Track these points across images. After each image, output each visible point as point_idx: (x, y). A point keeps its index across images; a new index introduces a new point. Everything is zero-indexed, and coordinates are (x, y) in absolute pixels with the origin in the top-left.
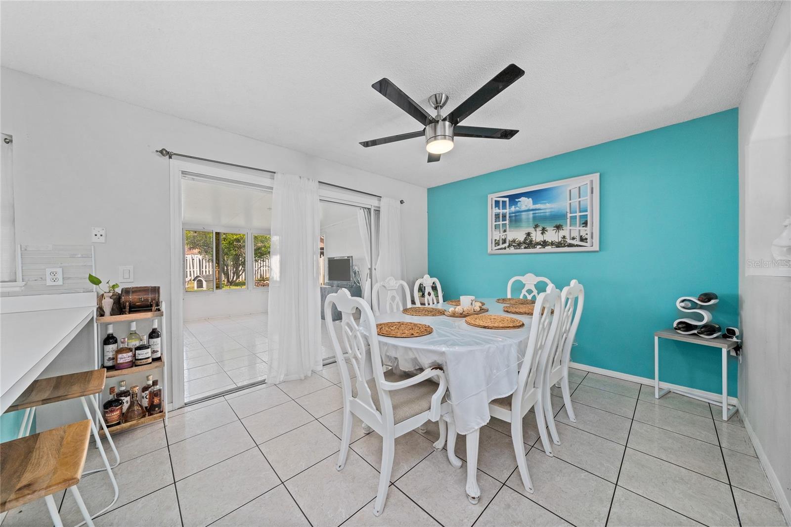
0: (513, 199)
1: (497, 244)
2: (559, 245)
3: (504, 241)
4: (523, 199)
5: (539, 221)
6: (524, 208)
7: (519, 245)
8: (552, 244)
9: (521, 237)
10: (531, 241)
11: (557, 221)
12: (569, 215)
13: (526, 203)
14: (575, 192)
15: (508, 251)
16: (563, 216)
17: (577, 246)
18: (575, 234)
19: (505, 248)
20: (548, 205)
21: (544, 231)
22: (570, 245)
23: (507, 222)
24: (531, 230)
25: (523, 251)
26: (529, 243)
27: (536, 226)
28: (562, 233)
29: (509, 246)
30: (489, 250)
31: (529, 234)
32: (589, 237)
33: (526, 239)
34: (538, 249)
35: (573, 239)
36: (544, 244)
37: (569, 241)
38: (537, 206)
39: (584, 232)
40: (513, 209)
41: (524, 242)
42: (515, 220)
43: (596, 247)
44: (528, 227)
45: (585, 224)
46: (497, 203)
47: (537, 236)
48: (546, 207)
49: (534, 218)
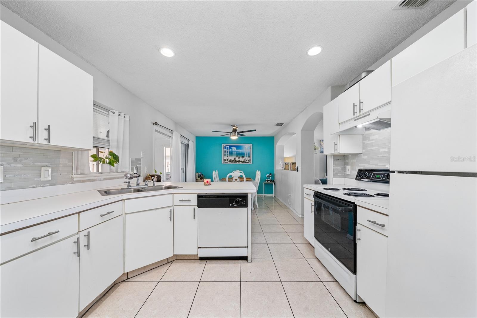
0: (231, 147)
1: (225, 160)
2: (243, 162)
3: (228, 160)
4: (233, 147)
5: (238, 155)
6: (233, 150)
7: (232, 161)
8: (241, 161)
9: (232, 158)
10: (236, 160)
11: (243, 155)
12: (245, 154)
13: (234, 149)
14: (247, 148)
15: (229, 163)
16: (244, 154)
17: (248, 162)
18: (247, 159)
19: (228, 162)
20: (240, 150)
21: (239, 158)
22: (246, 162)
23: (229, 154)
24: (236, 157)
25: (233, 163)
26: (235, 161)
27: (237, 156)
28: (244, 159)
29: (229, 162)
30: (222, 163)
31: (235, 158)
32: (250, 160)
33: (234, 160)
34: (238, 163)
35: (246, 160)
36: (239, 161)
37: (246, 161)
38: (237, 150)
39: (249, 159)
40: (230, 150)
41: (234, 161)
42: (231, 153)
43: (251, 163)
44: (235, 156)
45: (249, 157)
46: (225, 147)
47: (237, 159)
48: (240, 151)
49: (237, 154)
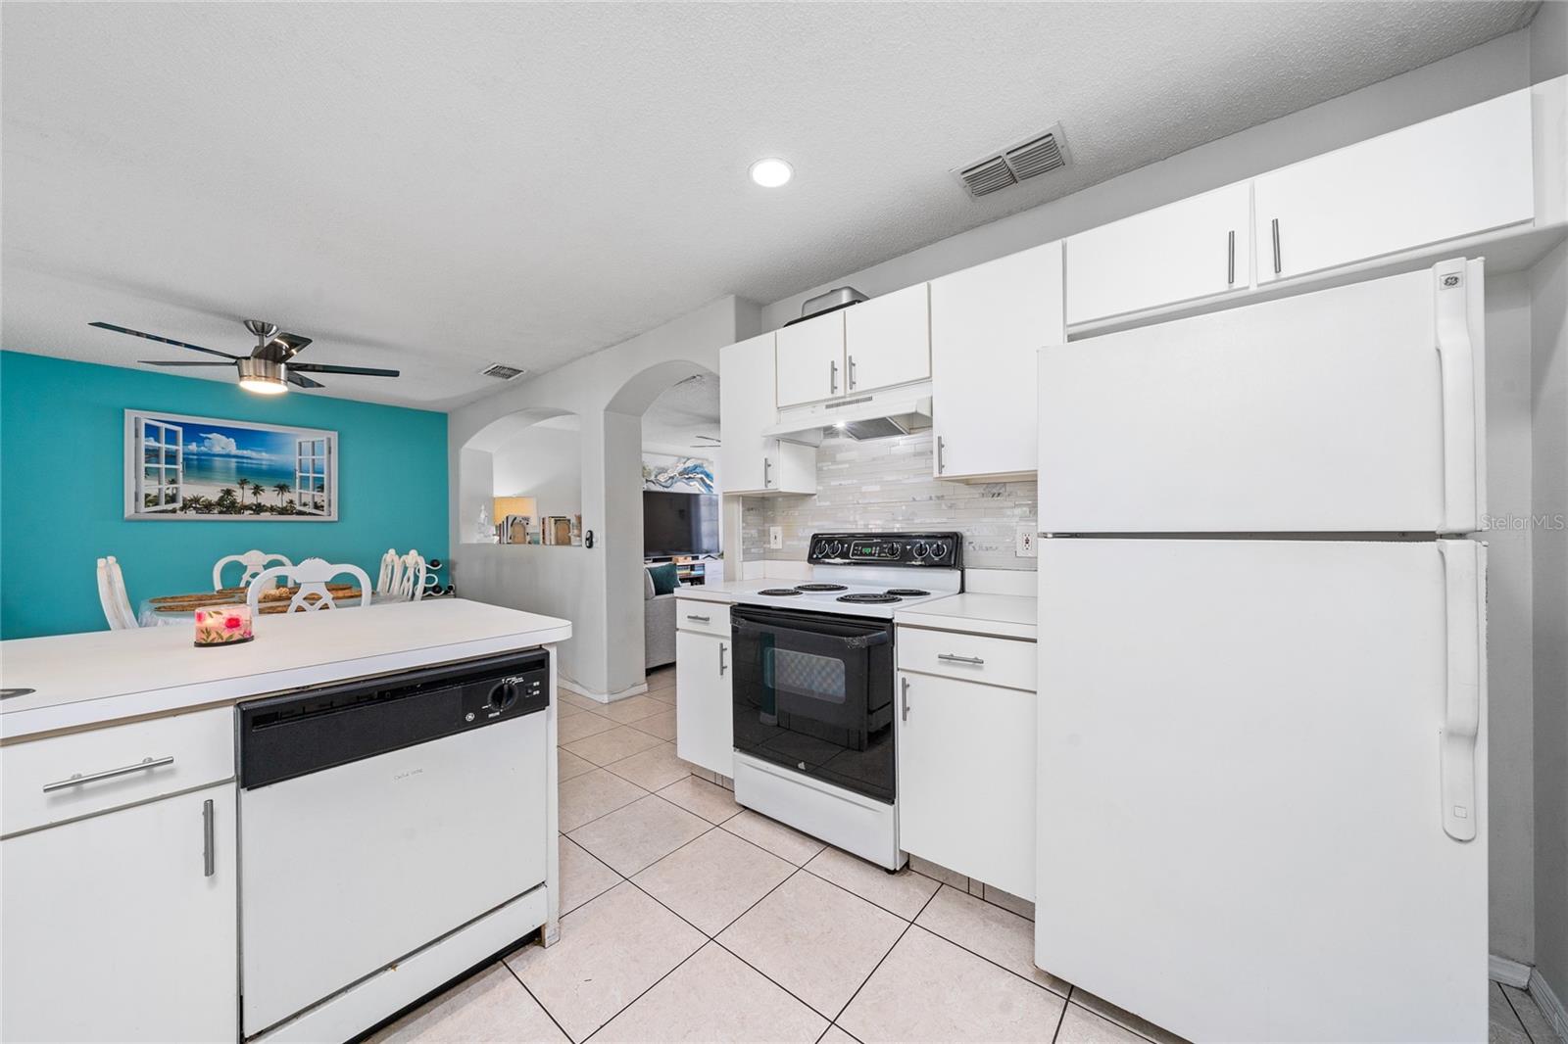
0: (193, 432)
1: (153, 501)
2: (283, 511)
3: (172, 499)
4: (214, 436)
5: (248, 475)
6: (217, 450)
7: (208, 507)
8: (272, 509)
9: (211, 492)
10: (233, 503)
11: (282, 479)
12: (298, 474)
13: (221, 444)
14: (307, 447)
15: (180, 515)
16: (290, 475)
17: (310, 514)
18: (307, 498)
19: (174, 511)
20: (264, 455)
21: (257, 490)
22: (300, 513)
23: (180, 467)
24: (234, 487)
25: (215, 516)
26: (227, 505)
27: (243, 482)
28: (287, 496)
29: (184, 508)
30: (129, 510)
31: (228, 492)
32: (325, 504)
33: (222, 499)
34: (247, 515)
35: (305, 505)
36: (259, 509)
37: (299, 508)
38: (246, 453)
39: (319, 498)
40: (193, 447)
41: (220, 503)
42: (199, 467)
43: (334, 517)
44: (228, 481)
45: (321, 488)
46: (152, 431)
47: (244, 496)
48: (262, 457)
49: (240, 470)
